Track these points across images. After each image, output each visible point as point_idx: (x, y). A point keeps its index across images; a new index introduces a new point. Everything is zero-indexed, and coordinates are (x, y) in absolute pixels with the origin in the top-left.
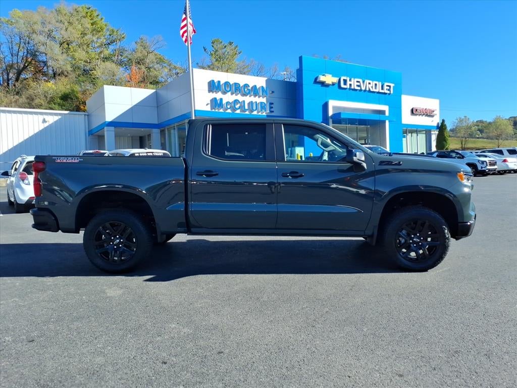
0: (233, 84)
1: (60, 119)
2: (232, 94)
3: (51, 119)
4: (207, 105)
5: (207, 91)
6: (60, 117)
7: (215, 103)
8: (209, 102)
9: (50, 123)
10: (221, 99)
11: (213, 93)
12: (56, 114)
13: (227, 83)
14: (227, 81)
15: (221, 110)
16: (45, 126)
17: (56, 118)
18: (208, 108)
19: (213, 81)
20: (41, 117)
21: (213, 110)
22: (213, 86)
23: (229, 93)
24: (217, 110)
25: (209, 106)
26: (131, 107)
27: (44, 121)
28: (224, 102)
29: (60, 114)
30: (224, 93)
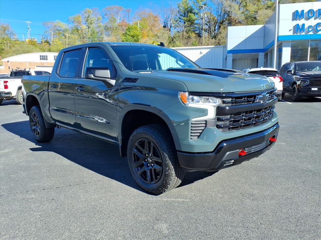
0: (317, 11)
1: (209, 51)
2: (315, 19)
3: (205, 52)
4: (290, 30)
5: (292, 20)
6: (209, 50)
7: (297, 28)
8: (292, 29)
9: (204, 54)
10: (304, 25)
11: (296, 20)
12: (207, 48)
13: (311, 11)
14: (311, 9)
15: (303, 34)
16: (201, 56)
17: (207, 50)
18: (291, 33)
19: (297, 11)
20: (199, 51)
21: (295, 34)
22: (296, 15)
23: (313, 18)
24: (299, 34)
25: (292, 31)
26: (245, 39)
27: (201, 53)
28: (306, 26)
29: (210, 48)
30: (308, 19)
